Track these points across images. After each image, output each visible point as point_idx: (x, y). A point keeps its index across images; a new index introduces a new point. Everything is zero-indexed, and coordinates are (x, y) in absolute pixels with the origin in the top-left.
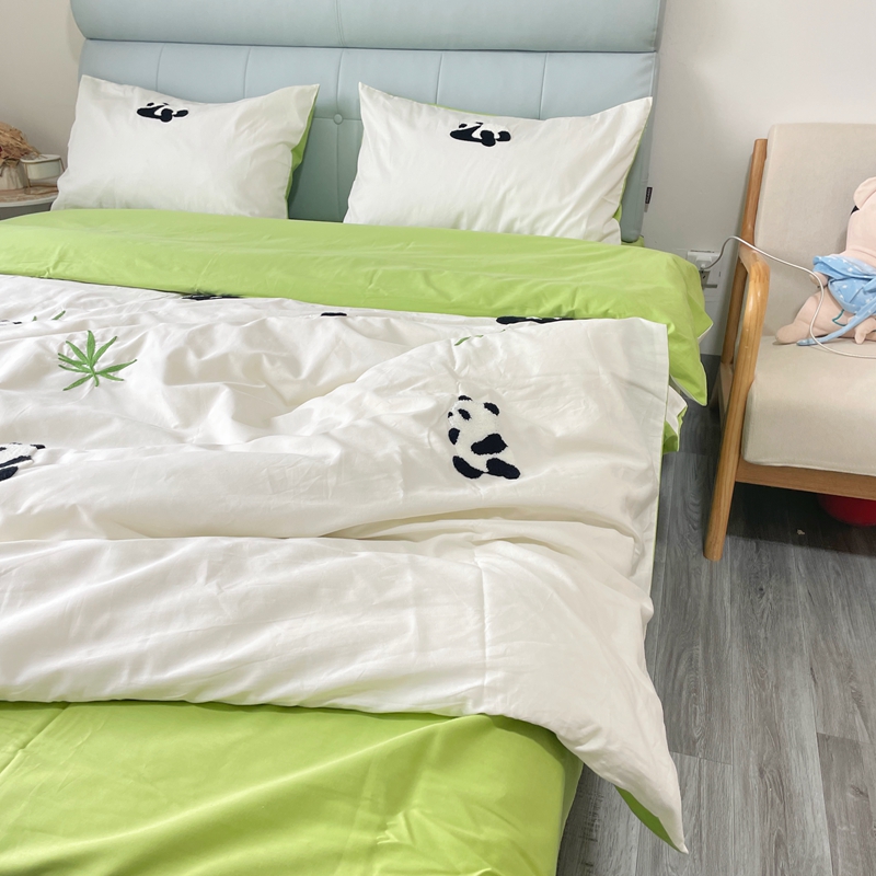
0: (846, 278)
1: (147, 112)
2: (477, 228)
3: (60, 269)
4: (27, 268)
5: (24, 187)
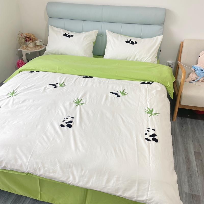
0: (198, 70)
1: (65, 35)
2: (130, 60)
3: (59, 71)
4: (53, 71)
5: (35, 46)
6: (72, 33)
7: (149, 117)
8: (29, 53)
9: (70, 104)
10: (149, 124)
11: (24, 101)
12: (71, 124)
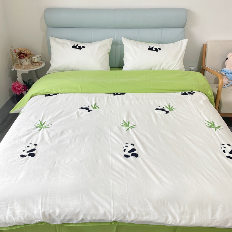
0: (229, 73)
1: (74, 47)
3: (83, 91)
4: (74, 91)
5: (31, 63)
6: (82, 44)
7: (215, 132)
8: (27, 73)
9: (119, 128)
10: (220, 140)
11: (62, 133)
12: (136, 153)
